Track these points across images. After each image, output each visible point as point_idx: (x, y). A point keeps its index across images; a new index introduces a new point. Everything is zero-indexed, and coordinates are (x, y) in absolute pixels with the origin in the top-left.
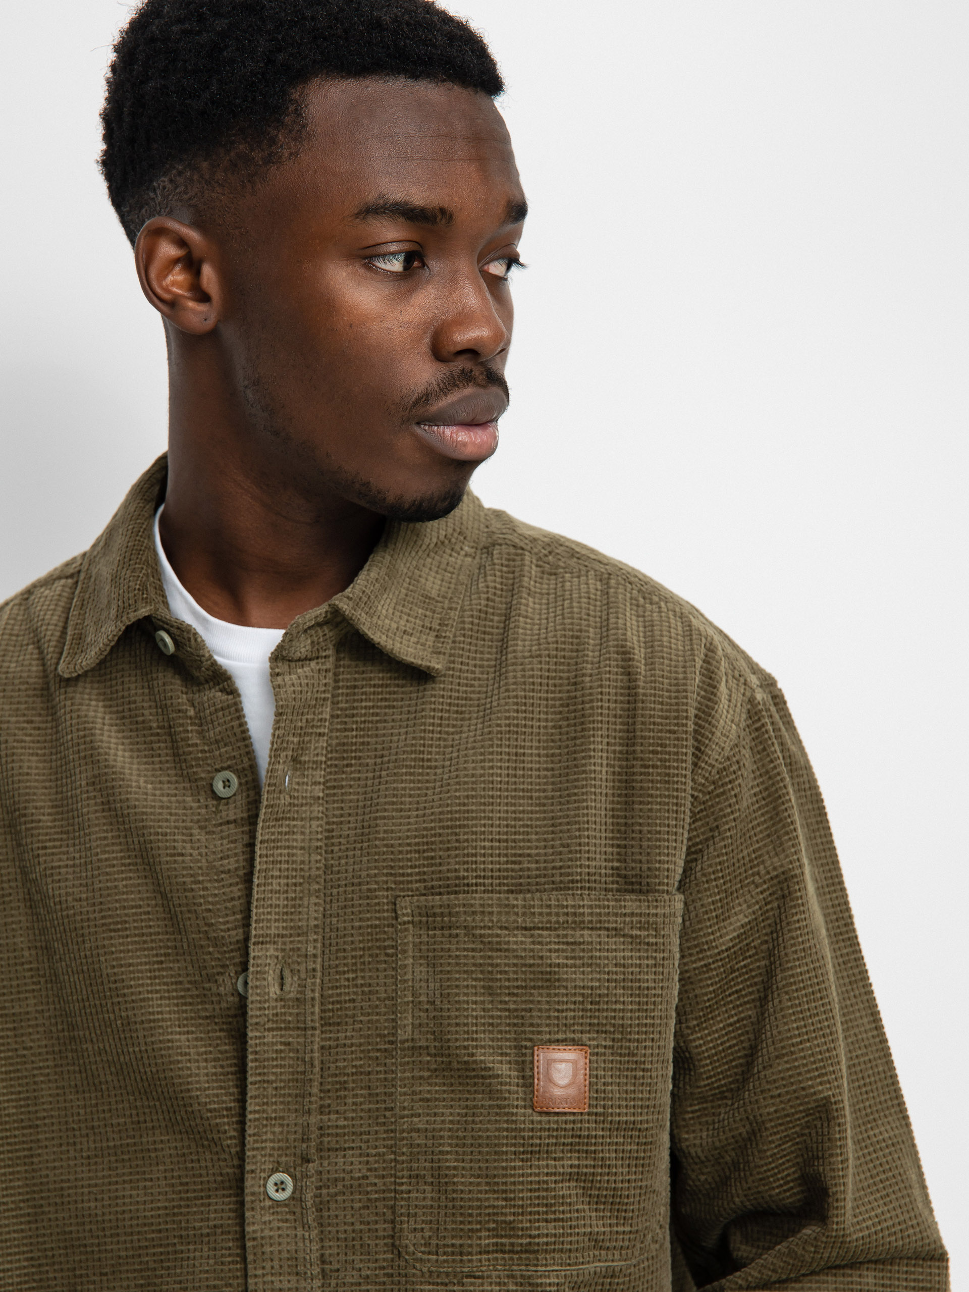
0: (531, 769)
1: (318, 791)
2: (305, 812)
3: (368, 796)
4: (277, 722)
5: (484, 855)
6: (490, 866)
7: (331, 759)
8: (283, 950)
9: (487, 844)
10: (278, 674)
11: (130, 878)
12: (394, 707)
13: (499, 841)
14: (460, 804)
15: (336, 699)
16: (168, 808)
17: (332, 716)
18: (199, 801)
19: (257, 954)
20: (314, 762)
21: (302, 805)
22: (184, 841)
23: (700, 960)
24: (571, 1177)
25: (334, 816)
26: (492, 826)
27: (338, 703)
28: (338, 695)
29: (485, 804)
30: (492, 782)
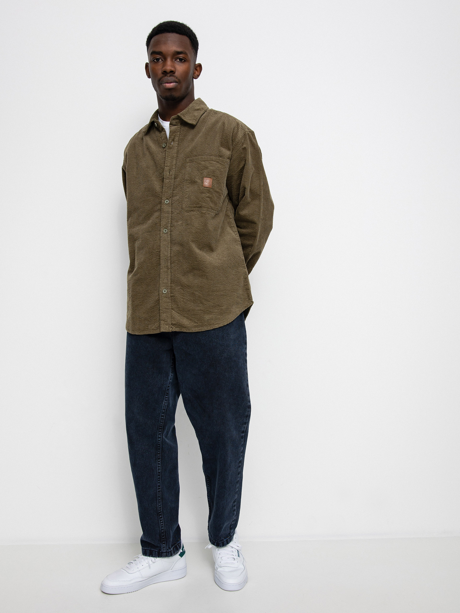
0: (208, 140)
1: (177, 145)
3: (184, 146)
5: (200, 152)
7: (179, 141)
8: (170, 168)
10: (170, 127)
12: (189, 133)
13: (202, 150)
17: (180, 134)
19: (166, 168)
20: (176, 141)
21: (174, 147)
23: (235, 173)
24: (208, 197)
28: (181, 131)
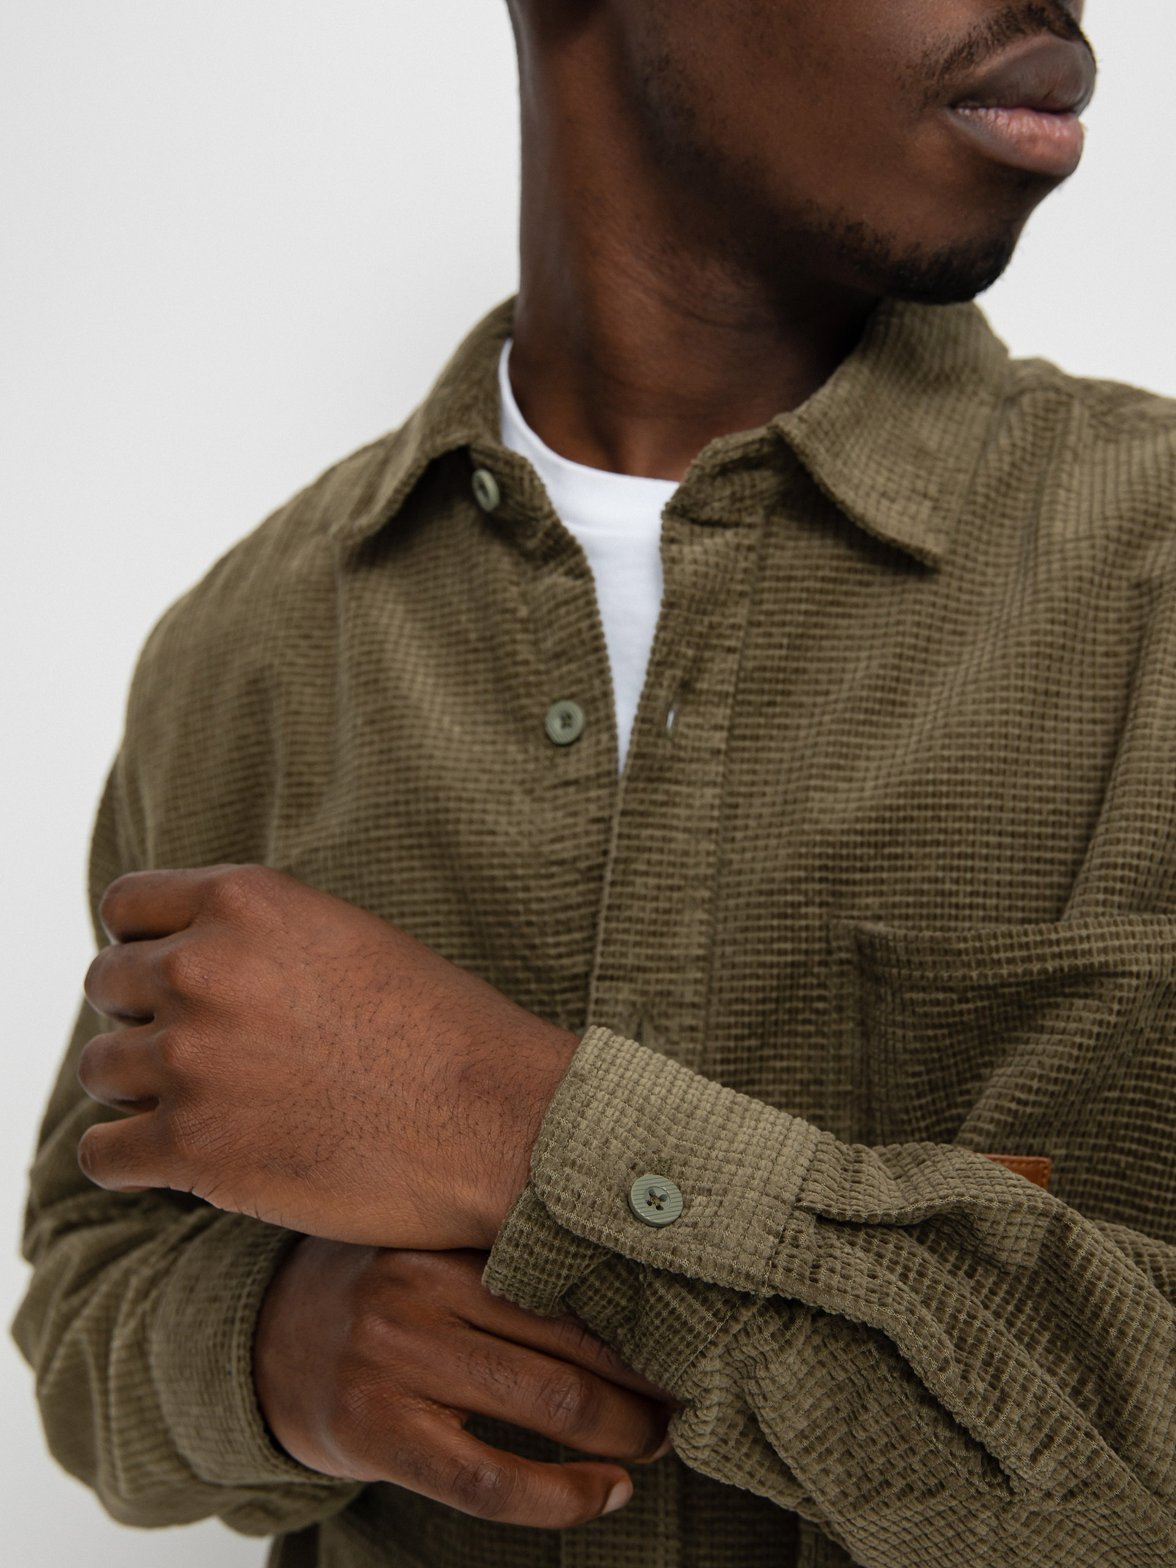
0: (1068, 720)
1: (718, 739)
2: (696, 772)
3: (798, 754)
4: (664, 617)
5: (987, 858)
6: (996, 877)
7: (743, 691)
8: (644, 993)
9: (993, 839)
10: (673, 540)
11: (412, 869)
12: (850, 616)
13: (1013, 835)
14: (949, 770)
15: (758, 597)
16: (480, 761)
17: (751, 624)
18: (526, 751)
19: (601, 995)
20: (715, 693)
21: (691, 761)
22: (498, 813)
25: (741, 783)
26: (1001, 809)
27: (761, 602)
28: (763, 591)
29: (991, 772)
30: (1006, 736)
